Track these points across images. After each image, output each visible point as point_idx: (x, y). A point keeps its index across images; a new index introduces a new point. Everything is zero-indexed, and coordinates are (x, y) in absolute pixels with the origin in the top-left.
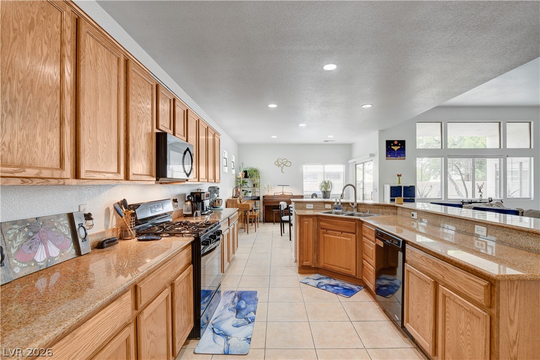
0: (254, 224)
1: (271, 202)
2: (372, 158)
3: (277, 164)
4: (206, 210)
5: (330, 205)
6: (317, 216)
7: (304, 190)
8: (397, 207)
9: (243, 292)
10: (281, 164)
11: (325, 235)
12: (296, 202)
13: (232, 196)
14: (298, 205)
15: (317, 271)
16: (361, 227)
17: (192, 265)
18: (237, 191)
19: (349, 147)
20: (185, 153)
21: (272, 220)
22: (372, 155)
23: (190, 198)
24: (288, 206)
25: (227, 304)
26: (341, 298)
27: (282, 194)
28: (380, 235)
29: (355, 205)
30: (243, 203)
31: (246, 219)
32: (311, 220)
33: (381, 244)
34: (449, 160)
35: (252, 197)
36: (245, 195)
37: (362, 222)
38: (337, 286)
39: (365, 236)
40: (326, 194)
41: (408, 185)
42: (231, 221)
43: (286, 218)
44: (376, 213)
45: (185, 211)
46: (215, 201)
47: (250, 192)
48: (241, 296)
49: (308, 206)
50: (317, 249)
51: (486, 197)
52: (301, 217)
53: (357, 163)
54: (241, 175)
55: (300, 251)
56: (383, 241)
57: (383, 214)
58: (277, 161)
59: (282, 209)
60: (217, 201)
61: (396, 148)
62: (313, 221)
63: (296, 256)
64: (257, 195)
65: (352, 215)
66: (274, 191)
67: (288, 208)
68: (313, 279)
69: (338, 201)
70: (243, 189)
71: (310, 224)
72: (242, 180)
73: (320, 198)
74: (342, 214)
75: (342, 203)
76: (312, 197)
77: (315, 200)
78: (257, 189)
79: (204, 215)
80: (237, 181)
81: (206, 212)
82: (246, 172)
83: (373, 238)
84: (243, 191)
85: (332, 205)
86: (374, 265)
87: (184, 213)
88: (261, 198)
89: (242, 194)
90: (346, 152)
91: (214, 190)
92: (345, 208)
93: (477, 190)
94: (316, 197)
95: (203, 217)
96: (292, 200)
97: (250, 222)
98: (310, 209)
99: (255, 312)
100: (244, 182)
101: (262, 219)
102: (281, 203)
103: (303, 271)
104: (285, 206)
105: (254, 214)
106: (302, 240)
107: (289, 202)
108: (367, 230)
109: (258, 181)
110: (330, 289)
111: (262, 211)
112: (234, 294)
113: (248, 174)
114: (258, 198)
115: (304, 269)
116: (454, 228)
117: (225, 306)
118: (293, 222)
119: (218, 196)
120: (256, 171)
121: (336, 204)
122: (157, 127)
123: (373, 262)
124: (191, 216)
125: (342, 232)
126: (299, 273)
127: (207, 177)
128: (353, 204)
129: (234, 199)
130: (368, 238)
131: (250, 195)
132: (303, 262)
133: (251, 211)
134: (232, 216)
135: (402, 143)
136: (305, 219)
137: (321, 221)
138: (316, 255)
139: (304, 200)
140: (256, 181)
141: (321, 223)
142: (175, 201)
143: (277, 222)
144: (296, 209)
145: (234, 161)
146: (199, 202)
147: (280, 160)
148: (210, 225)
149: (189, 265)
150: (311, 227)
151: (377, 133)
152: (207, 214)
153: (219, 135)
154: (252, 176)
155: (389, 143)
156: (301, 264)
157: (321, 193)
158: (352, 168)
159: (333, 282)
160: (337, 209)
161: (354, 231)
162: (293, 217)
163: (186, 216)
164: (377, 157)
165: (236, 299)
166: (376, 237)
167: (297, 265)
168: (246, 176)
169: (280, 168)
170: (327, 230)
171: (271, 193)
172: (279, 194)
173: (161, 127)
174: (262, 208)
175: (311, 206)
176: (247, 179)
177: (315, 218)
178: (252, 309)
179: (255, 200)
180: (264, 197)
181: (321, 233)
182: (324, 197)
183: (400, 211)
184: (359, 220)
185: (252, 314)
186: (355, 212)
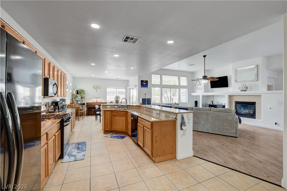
0: (82, 117)
1: (91, 106)
2: (136, 87)
3: (94, 87)
4: (60, 110)
5: (117, 106)
6: (111, 110)
7: (107, 100)
8: (140, 106)
9: (80, 143)
10: (96, 88)
11: (115, 118)
12: (103, 105)
13: (70, 103)
14: (104, 106)
15: (111, 132)
16: (127, 114)
17: (60, 130)
18: (72, 100)
19: (127, 81)
20: (54, 85)
21: (91, 114)
22: (136, 86)
23: (53, 104)
24: (99, 107)
25: (73, 147)
26: (120, 140)
27: (96, 102)
28: (133, 116)
29: (126, 106)
30: (76, 106)
31: (78, 114)
32: (109, 112)
33: (132, 118)
34: (163, 89)
35: (80, 103)
36: (77, 102)
37: (128, 112)
38: (119, 136)
39: (128, 117)
40: (117, 102)
41: (149, 98)
42: (73, 114)
43: (98, 113)
44: (133, 109)
45: (50, 110)
46: (64, 105)
47: (80, 101)
48: (79, 144)
49: (108, 107)
50: (111, 124)
51: (174, 102)
52: (105, 111)
53: (130, 88)
54: (75, 92)
55: (104, 125)
56: (133, 117)
57: (136, 109)
58: (94, 86)
59: (96, 108)
60: (64, 106)
61: (144, 84)
62: (110, 112)
63: (103, 128)
64: (83, 102)
65: (125, 109)
66: (92, 100)
67: (99, 108)
68: (109, 135)
69: (120, 104)
70: (76, 99)
71: (109, 114)
72: (75, 95)
73: (114, 103)
74: (121, 109)
75: (121, 105)
76: (110, 103)
77: (111, 104)
78: (83, 100)
79: (59, 112)
80: (73, 96)
81: (60, 111)
82: (77, 91)
83: (130, 117)
84: (76, 100)
85: (118, 106)
86: (131, 126)
87: (49, 111)
88: (86, 104)
89: (75, 102)
90: (126, 84)
91: (64, 100)
92: (123, 107)
93: (171, 100)
94: (112, 103)
95: (59, 113)
96: (101, 104)
97: (80, 116)
98: (109, 108)
99: (86, 148)
100: (76, 96)
101: (86, 114)
102: (96, 106)
103: (106, 133)
104: (98, 107)
105: (82, 112)
106: (105, 120)
107: (100, 106)
108: (129, 114)
109: (84, 96)
110: (116, 137)
111: (86, 110)
112: (75, 144)
113: (79, 92)
114: (84, 104)
115: (106, 132)
116: (165, 115)
117: (72, 148)
118: (101, 114)
119: (65, 103)
120: (83, 91)
121: (119, 106)
122: (44, 76)
123: (130, 125)
124: (54, 112)
125: (121, 116)
126: (104, 134)
127: (61, 95)
128: (125, 105)
129: (71, 104)
130: (129, 117)
131: (80, 102)
132: (105, 129)
133: (80, 110)
134: (73, 112)
135: (147, 82)
136: (106, 112)
137: (113, 112)
138: (111, 126)
139: (107, 104)
140: (83, 96)
141: (113, 113)
142: (46, 105)
143: (94, 115)
144: (103, 108)
145: (71, 85)
146: (57, 106)
147: (95, 86)
148: (66, 115)
149: (59, 130)
150: (109, 115)
151: (137, 77)
152: (61, 111)
153: (66, 75)
154: (80, 93)
155: (142, 81)
156: (105, 130)
157: (115, 101)
158: (128, 90)
159: (117, 135)
160: (119, 107)
161: (125, 115)
162: (101, 112)
163: (51, 112)
164: (137, 87)
165: (77, 145)
166: (131, 116)
167: (103, 131)
168: (78, 93)
169: (96, 90)
170: (115, 115)
171: (91, 101)
172: (95, 102)
173: (45, 76)
174: (86, 109)
175: (109, 107)
176: (78, 95)
177: (111, 111)
178: (85, 147)
179: (82, 105)
180: (87, 103)
181: (113, 117)
182: (116, 103)
183: (141, 108)
184: (127, 111)
185: (85, 149)
186: (126, 108)
